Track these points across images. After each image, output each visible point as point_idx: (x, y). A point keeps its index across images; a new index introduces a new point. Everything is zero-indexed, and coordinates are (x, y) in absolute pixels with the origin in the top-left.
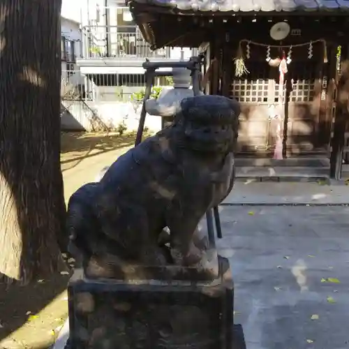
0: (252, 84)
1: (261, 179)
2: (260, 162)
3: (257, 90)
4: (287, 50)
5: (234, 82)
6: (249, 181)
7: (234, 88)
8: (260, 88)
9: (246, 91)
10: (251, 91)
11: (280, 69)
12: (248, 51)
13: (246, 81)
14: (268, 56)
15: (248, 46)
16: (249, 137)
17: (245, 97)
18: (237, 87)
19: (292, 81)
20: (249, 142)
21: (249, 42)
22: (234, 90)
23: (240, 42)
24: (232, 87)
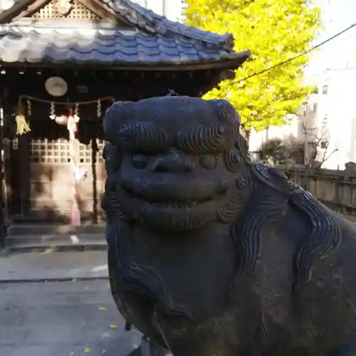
0: (53, 144)
1: (61, 249)
2: (64, 229)
3: (59, 151)
4: (74, 108)
5: (33, 141)
6: (48, 251)
7: (33, 147)
8: (62, 147)
9: (46, 151)
10: (52, 151)
11: (69, 128)
12: (29, 107)
13: (46, 140)
14: (52, 112)
15: (29, 102)
16: (54, 201)
17: (46, 157)
18: (36, 147)
19: (98, 141)
20: (55, 207)
21: (31, 98)
22: (33, 151)
23: (20, 98)
24: (30, 147)
